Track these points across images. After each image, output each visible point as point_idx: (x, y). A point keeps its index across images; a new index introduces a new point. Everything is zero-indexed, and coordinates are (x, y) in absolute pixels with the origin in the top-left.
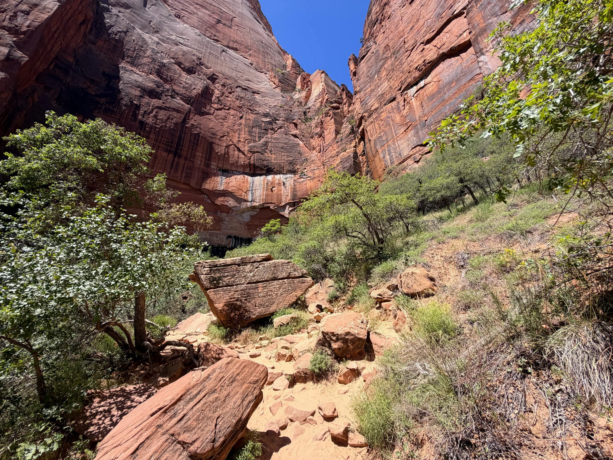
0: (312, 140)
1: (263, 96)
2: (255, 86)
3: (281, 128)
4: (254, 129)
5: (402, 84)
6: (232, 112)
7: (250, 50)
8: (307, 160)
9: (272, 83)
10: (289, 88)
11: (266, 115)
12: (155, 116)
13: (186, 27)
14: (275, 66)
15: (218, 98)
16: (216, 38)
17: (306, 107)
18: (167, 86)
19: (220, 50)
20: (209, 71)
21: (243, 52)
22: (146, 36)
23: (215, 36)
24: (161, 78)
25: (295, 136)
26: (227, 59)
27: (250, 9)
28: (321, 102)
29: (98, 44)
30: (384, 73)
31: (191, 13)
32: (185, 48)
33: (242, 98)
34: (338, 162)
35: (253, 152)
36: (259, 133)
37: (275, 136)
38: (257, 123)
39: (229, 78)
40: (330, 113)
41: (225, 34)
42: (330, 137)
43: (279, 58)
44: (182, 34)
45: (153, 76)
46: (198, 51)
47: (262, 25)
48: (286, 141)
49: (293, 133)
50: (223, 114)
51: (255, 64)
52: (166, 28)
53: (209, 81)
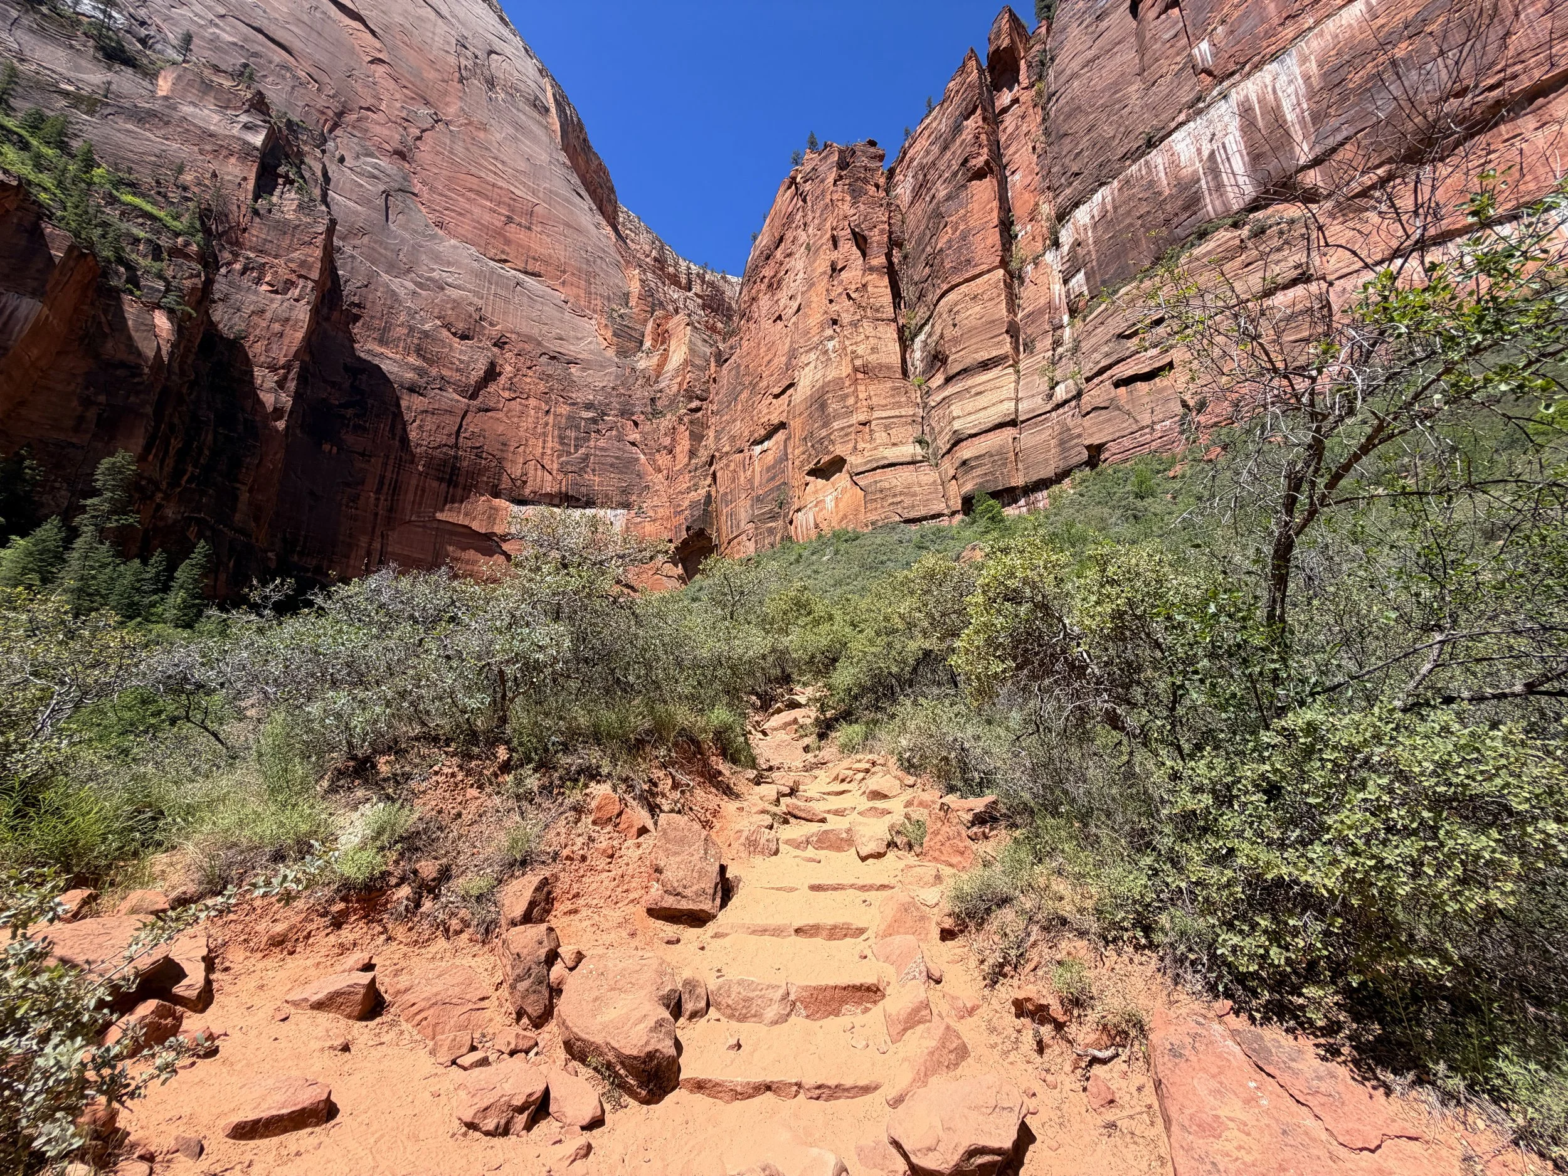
0: (657, 456)
1: (584, 369)
2: (570, 349)
3: (611, 429)
4: (568, 432)
5: (752, 433)
6: (532, 402)
7: (564, 272)
8: (647, 487)
9: (600, 338)
10: (633, 345)
11: (589, 406)
12: (420, 427)
13: (455, 247)
14: (609, 299)
15: (510, 379)
16: (504, 257)
17: (656, 387)
18: (434, 372)
19: (513, 284)
20: (494, 332)
21: (551, 278)
22: (396, 284)
23: (503, 252)
24: (424, 358)
25: (633, 444)
26: (525, 299)
27: (565, 171)
28: (680, 384)
29: (333, 318)
30: (739, 407)
31: (460, 214)
32: (455, 293)
33: (549, 376)
34: (687, 503)
35: (566, 473)
36: (576, 439)
37: (602, 443)
38: (572, 422)
39: (528, 339)
40: (686, 419)
41: (519, 245)
42: (682, 458)
43: (616, 279)
44: (449, 264)
45: (412, 360)
46: (476, 294)
47: (587, 203)
48: (619, 454)
49: (631, 438)
50: (519, 408)
51: (572, 300)
52: (424, 257)
53: (495, 350)
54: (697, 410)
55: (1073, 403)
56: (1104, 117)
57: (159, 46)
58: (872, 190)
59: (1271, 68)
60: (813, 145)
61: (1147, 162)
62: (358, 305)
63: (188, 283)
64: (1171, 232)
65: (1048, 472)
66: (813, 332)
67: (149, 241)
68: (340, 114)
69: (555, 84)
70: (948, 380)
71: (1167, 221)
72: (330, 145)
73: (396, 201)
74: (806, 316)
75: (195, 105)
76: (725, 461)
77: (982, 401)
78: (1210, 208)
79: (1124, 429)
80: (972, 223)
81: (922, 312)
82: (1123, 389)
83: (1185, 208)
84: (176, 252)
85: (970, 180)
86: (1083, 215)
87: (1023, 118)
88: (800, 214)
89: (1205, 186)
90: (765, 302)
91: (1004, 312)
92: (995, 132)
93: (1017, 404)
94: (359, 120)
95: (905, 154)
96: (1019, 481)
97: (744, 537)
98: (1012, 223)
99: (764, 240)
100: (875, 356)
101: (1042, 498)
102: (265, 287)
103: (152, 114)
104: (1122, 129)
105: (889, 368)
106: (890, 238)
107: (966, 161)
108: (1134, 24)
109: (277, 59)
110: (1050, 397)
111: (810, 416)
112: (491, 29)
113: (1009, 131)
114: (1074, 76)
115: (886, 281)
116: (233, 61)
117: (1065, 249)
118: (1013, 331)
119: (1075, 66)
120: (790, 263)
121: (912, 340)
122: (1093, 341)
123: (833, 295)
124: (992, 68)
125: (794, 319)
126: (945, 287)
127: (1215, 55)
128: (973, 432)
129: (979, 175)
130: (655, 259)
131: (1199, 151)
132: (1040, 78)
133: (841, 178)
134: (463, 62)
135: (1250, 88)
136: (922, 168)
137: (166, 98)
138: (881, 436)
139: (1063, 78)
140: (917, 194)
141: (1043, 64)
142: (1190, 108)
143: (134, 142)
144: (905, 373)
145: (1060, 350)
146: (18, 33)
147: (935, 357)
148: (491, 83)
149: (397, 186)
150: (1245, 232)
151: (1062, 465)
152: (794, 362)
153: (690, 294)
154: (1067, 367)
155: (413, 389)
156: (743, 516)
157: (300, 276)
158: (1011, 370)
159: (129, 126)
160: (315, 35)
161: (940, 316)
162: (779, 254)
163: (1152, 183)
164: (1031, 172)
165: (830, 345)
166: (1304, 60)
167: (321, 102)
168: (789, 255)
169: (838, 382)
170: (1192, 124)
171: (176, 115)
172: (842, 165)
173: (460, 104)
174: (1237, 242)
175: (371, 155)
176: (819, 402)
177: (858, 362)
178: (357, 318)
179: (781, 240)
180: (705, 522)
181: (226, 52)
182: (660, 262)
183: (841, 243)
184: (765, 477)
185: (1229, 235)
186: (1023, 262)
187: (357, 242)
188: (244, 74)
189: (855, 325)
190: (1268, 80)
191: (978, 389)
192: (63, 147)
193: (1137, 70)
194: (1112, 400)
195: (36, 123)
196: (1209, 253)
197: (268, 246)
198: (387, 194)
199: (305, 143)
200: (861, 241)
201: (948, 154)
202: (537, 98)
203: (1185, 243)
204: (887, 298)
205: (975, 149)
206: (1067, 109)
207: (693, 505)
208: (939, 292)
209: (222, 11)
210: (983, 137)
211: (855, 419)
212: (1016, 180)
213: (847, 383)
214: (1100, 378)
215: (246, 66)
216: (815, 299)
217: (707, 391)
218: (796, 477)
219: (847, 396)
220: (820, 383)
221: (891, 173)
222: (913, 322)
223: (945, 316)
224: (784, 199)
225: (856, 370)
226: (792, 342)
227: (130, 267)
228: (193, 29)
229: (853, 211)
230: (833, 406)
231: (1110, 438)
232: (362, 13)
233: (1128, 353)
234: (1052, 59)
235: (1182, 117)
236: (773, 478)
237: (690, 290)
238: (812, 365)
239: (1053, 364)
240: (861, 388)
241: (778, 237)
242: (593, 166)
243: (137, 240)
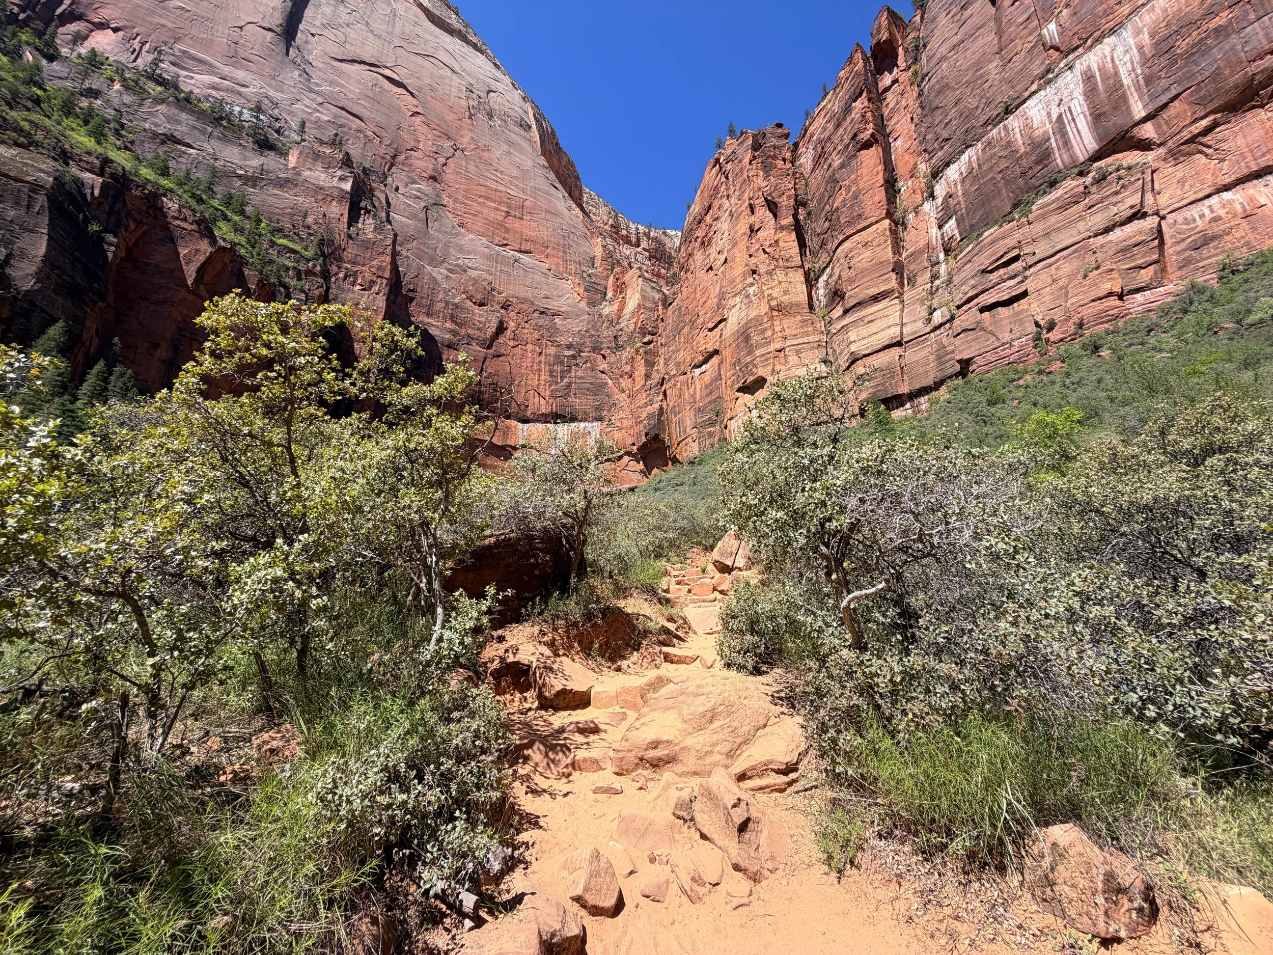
0: (621, 380)
1: (565, 319)
2: (554, 305)
3: (586, 362)
4: (556, 367)
5: (692, 360)
6: (530, 347)
7: (547, 247)
8: (614, 404)
9: (575, 294)
10: (599, 296)
11: (569, 346)
13: (472, 240)
14: (580, 264)
15: (514, 331)
16: (505, 242)
17: (617, 328)
18: (463, 332)
19: (512, 261)
20: (501, 298)
21: (539, 253)
22: (435, 272)
23: (504, 239)
24: (456, 323)
25: (603, 372)
26: (521, 272)
27: (544, 170)
28: (636, 324)
29: (398, 302)
30: (682, 340)
31: (474, 215)
32: (473, 274)
33: (541, 326)
34: (645, 415)
35: (555, 398)
36: (562, 371)
37: (580, 373)
38: (558, 359)
39: (524, 301)
40: (641, 351)
41: (515, 232)
42: (640, 381)
43: (584, 247)
44: (469, 252)
45: (448, 325)
46: (488, 272)
47: (562, 192)
48: (592, 380)
49: (601, 367)
50: (520, 352)
51: (554, 268)
52: (452, 250)
53: (503, 311)
54: (650, 342)
55: (948, 326)
56: (968, 91)
57: (286, 133)
58: (780, 163)
59: (1109, 41)
60: (732, 133)
61: (1005, 126)
62: (413, 291)
63: (316, 292)
64: (1026, 183)
65: (929, 381)
66: (737, 281)
67: (295, 268)
68: (394, 157)
69: (535, 107)
70: (846, 312)
71: (1023, 174)
72: (389, 179)
73: (433, 213)
74: (731, 268)
75: (310, 169)
76: (672, 382)
77: (873, 328)
78: (1059, 161)
79: (989, 346)
80: (861, 186)
81: (824, 258)
82: (987, 314)
83: (1038, 162)
84: (309, 273)
85: (859, 150)
86: (953, 172)
87: (902, 94)
88: (724, 186)
89: (1054, 145)
90: (699, 256)
91: (890, 255)
92: (879, 108)
93: (902, 328)
94: (406, 158)
95: (806, 131)
96: (905, 389)
97: (690, 439)
98: (896, 180)
99: (696, 208)
100: (786, 297)
101: (923, 402)
102: (358, 287)
103: (287, 180)
104: (984, 100)
105: (798, 305)
106: (796, 200)
107: (855, 135)
108: (993, 10)
109: (354, 126)
110: (929, 321)
111: (738, 346)
112: (489, 74)
113: (891, 106)
114: (943, 58)
115: (794, 234)
116: (328, 133)
117: (939, 200)
118: (898, 269)
119: (943, 50)
120: (718, 225)
121: (817, 280)
122: (963, 275)
123: (752, 251)
124: (874, 56)
125: (722, 269)
126: (841, 237)
127: (1061, 34)
128: (866, 352)
129: (867, 145)
130: (612, 226)
131: (1049, 115)
132: (916, 60)
133: (755, 158)
134: (471, 103)
135: (1092, 59)
136: (820, 142)
137: (294, 168)
138: (793, 359)
139: (934, 61)
140: (817, 163)
141: (917, 47)
142: (1040, 79)
143: (279, 201)
144: (811, 307)
145: (937, 282)
146: (212, 142)
147: (835, 293)
148: (490, 115)
149: (432, 201)
150: (1088, 180)
151: (939, 375)
152: (724, 302)
153: (639, 249)
154: (943, 296)
155: (449, 346)
156: (689, 423)
157: (378, 277)
158: (897, 301)
159: (275, 191)
160: (376, 104)
161: (838, 260)
162: (708, 219)
163: (1009, 144)
164: (910, 138)
165: (751, 290)
166: (1138, 32)
167: (382, 151)
168: (716, 219)
169: (758, 319)
170: (1042, 93)
171: (301, 179)
172: (756, 147)
173: (470, 134)
174: (1081, 189)
175: (415, 182)
176: (744, 336)
177: (773, 303)
178: (412, 299)
179: (710, 207)
180: (659, 428)
181: (324, 128)
182: (616, 227)
183: (756, 210)
184: (705, 392)
185: (1074, 183)
186: (906, 211)
187: (410, 246)
188: (335, 142)
189: (770, 273)
190: (1107, 51)
191: (870, 318)
192: (242, 213)
193: (996, 49)
194: (978, 323)
195: (228, 200)
196: (1058, 199)
197: (358, 259)
198: (426, 208)
199: (374, 181)
200: (772, 206)
201: (841, 131)
202: (522, 119)
203: (1039, 191)
204: (794, 249)
205: (862, 126)
206: (937, 86)
207: (649, 416)
208: (836, 242)
209: (320, 100)
210: (869, 115)
211: (772, 348)
212: (898, 146)
213: (765, 320)
214: (969, 306)
215: (336, 135)
216: (738, 255)
217: (657, 327)
218: (730, 394)
219: (766, 329)
220: (745, 321)
221: (796, 145)
222: (817, 265)
223: (842, 261)
224: (710, 176)
225: (772, 309)
226: (721, 287)
227: (286, 287)
228: (305, 116)
229: (765, 183)
230: (755, 338)
231: (977, 353)
232: (404, 82)
233: (990, 285)
234: (925, 46)
235: (1034, 87)
236: (711, 393)
237: (639, 246)
238: (738, 307)
239: (931, 294)
240: (776, 323)
241: (707, 205)
242: (564, 163)
243: (288, 269)
